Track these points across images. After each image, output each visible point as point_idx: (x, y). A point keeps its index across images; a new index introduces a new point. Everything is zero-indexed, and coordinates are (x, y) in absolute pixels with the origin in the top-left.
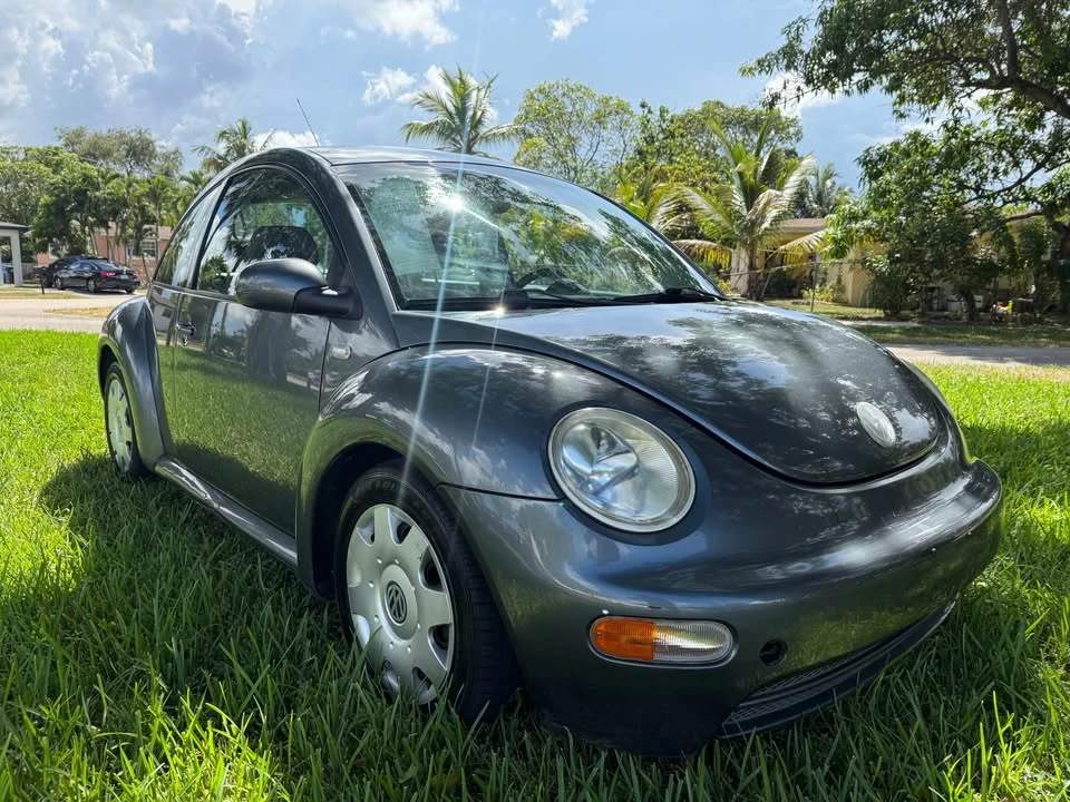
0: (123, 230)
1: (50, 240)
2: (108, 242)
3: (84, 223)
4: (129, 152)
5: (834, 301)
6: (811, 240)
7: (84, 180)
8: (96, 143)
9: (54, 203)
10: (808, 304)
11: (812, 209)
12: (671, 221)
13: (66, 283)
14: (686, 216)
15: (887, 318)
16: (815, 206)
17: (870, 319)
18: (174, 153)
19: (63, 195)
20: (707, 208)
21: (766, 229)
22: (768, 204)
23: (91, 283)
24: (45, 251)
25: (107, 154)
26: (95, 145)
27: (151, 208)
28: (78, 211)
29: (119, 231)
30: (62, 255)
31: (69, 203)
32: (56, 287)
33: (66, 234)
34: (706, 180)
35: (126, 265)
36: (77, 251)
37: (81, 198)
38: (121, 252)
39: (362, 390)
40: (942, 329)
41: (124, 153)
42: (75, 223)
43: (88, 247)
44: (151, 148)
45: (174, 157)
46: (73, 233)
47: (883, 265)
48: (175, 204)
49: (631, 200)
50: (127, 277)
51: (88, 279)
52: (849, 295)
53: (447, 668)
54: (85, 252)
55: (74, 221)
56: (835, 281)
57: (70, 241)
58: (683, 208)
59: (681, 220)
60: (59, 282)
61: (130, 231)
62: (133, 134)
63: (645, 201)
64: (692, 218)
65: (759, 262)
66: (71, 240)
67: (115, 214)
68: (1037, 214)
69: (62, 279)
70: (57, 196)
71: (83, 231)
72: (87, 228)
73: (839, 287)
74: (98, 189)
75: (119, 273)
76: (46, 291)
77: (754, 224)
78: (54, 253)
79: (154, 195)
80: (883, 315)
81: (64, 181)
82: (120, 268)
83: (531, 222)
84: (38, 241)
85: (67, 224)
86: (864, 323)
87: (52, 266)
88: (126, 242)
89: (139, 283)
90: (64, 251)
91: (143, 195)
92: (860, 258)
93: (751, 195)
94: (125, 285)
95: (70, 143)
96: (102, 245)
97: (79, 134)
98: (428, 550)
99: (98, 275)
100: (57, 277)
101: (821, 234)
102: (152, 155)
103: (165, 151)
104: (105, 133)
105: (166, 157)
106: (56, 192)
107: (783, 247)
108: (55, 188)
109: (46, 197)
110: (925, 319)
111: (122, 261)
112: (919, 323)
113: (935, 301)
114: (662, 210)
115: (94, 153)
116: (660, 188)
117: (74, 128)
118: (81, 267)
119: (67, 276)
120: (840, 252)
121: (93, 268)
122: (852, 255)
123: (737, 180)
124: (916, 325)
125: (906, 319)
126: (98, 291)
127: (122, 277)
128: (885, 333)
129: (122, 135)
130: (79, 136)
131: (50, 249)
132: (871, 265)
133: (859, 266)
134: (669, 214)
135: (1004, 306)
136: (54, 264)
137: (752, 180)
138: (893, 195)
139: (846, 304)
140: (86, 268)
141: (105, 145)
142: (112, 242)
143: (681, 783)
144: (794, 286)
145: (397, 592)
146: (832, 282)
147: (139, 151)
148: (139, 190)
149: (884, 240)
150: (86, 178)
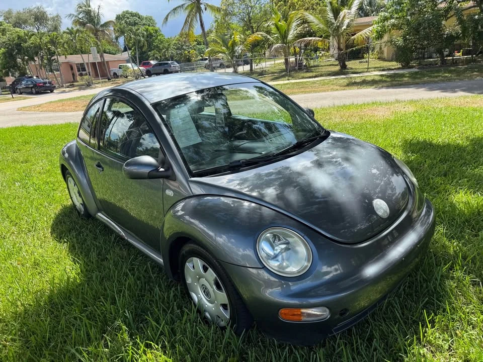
0: (42, 61)
1: (9, 70)
2: (36, 68)
3: (23, 60)
4: (35, 19)
5: (379, 59)
6: (366, 32)
7: (18, 38)
8: (19, 17)
9: (7, 52)
10: (366, 62)
11: (367, 10)
12: (299, 29)
13: (21, 91)
14: (306, 25)
15: (403, 68)
16: (368, 7)
17: (395, 69)
18: (57, 17)
19: (10, 47)
20: (316, 21)
21: (344, 29)
22: (344, 16)
23: (33, 89)
24: (8, 76)
25: (25, 22)
26: (19, 18)
27: (53, 48)
28: (19, 54)
29: (40, 62)
30: (17, 77)
31: (14, 51)
32: (17, 93)
33: (15, 66)
34: (313, 5)
35: (47, 79)
36: (23, 74)
37: (19, 47)
38: (44, 73)
39: (182, 210)
40: (428, 71)
41: (33, 20)
42: (19, 60)
43: (28, 71)
44: (45, 16)
45: (57, 19)
46: (19, 65)
47: (400, 42)
48: (64, 44)
49: (279, 21)
50: (49, 85)
51: (32, 88)
52: (385, 55)
53: (228, 317)
54: (26, 74)
55: (18, 59)
56: (378, 49)
57: (19, 70)
58: (305, 21)
59: (304, 28)
60: (18, 91)
61: (45, 61)
62: (35, 10)
63: (286, 21)
64: (309, 26)
65: (342, 46)
66: (19, 68)
67: (37, 54)
68: (474, 6)
69: (19, 89)
70: (8, 48)
71: (24, 64)
72: (25, 62)
73: (381, 51)
74: (26, 42)
75: (45, 83)
76: (14, 96)
77: (339, 27)
78: (12, 76)
79: (52, 42)
80: (401, 66)
81: (9, 40)
82: (45, 81)
83: (233, 37)
84: (4, 71)
85: (15, 61)
86: (392, 72)
87: (13, 83)
88: (45, 67)
89: (55, 87)
90: (17, 74)
91: (47, 42)
92: (389, 39)
93: (336, 13)
94: (50, 88)
95: (6, 18)
96: (34, 69)
97: (9, 13)
98: (216, 278)
99: (36, 85)
100: (17, 88)
101: (371, 28)
102: (47, 19)
103: (52, 16)
104: (22, 11)
105: (53, 19)
106: (7, 46)
107: (353, 37)
108: (6, 44)
109: (3, 49)
110: (421, 66)
111: (45, 76)
112: (418, 69)
113: (426, 54)
114: (294, 24)
115: (19, 23)
116: (292, 14)
117: (7, 10)
118: (27, 82)
119: (21, 87)
120: (380, 36)
121: (33, 83)
122: (386, 38)
123: (329, 5)
124: (417, 70)
125: (412, 67)
126: (38, 93)
127: (47, 85)
128: (402, 77)
129: (30, 11)
130: (10, 14)
131: (10, 74)
132: (395, 43)
133: (389, 44)
134: (298, 25)
135: (458, 53)
136: (14, 82)
137: (337, 5)
138: (405, 4)
139: (384, 60)
140: (29, 83)
141: (24, 17)
142: (38, 67)
143: (315, 355)
144: (360, 53)
145: (206, 289)
146: (377, 49)
147: (40, 18)
148: (45, 39)
149: (401, 28)
150: (19, 37)
